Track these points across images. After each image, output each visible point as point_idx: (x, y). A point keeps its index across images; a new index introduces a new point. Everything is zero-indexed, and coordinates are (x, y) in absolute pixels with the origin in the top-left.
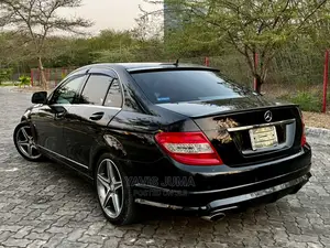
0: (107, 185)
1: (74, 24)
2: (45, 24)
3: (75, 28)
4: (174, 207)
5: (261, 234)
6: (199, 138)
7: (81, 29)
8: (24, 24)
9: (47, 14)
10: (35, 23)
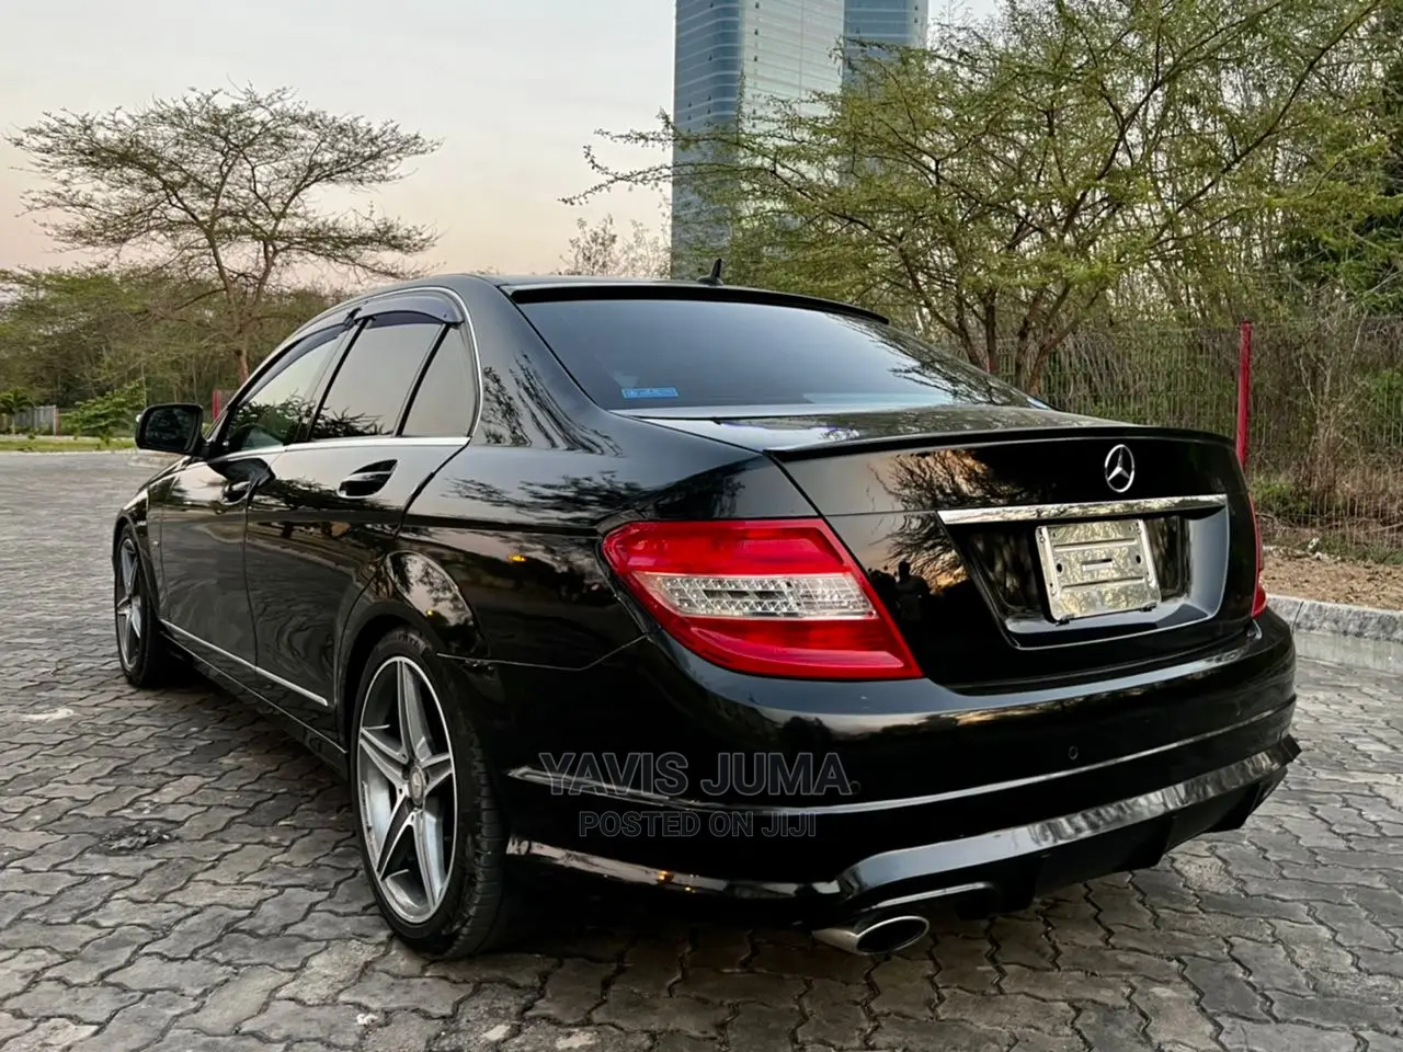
0: (394, 775)
1: (365, 240)
2: (268, 239)
3: (369, 255)
4: (689, 882)
5: (1090, 1018)
6: (808, 545)
7: (389, 257)
8: (195, 236)
9: (276, 205)
10: (231, 235)
